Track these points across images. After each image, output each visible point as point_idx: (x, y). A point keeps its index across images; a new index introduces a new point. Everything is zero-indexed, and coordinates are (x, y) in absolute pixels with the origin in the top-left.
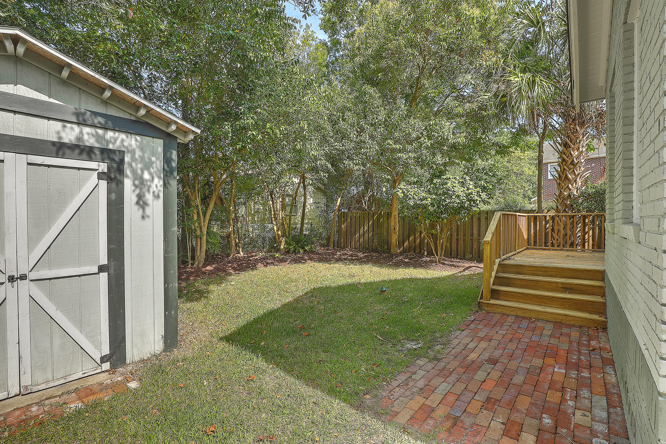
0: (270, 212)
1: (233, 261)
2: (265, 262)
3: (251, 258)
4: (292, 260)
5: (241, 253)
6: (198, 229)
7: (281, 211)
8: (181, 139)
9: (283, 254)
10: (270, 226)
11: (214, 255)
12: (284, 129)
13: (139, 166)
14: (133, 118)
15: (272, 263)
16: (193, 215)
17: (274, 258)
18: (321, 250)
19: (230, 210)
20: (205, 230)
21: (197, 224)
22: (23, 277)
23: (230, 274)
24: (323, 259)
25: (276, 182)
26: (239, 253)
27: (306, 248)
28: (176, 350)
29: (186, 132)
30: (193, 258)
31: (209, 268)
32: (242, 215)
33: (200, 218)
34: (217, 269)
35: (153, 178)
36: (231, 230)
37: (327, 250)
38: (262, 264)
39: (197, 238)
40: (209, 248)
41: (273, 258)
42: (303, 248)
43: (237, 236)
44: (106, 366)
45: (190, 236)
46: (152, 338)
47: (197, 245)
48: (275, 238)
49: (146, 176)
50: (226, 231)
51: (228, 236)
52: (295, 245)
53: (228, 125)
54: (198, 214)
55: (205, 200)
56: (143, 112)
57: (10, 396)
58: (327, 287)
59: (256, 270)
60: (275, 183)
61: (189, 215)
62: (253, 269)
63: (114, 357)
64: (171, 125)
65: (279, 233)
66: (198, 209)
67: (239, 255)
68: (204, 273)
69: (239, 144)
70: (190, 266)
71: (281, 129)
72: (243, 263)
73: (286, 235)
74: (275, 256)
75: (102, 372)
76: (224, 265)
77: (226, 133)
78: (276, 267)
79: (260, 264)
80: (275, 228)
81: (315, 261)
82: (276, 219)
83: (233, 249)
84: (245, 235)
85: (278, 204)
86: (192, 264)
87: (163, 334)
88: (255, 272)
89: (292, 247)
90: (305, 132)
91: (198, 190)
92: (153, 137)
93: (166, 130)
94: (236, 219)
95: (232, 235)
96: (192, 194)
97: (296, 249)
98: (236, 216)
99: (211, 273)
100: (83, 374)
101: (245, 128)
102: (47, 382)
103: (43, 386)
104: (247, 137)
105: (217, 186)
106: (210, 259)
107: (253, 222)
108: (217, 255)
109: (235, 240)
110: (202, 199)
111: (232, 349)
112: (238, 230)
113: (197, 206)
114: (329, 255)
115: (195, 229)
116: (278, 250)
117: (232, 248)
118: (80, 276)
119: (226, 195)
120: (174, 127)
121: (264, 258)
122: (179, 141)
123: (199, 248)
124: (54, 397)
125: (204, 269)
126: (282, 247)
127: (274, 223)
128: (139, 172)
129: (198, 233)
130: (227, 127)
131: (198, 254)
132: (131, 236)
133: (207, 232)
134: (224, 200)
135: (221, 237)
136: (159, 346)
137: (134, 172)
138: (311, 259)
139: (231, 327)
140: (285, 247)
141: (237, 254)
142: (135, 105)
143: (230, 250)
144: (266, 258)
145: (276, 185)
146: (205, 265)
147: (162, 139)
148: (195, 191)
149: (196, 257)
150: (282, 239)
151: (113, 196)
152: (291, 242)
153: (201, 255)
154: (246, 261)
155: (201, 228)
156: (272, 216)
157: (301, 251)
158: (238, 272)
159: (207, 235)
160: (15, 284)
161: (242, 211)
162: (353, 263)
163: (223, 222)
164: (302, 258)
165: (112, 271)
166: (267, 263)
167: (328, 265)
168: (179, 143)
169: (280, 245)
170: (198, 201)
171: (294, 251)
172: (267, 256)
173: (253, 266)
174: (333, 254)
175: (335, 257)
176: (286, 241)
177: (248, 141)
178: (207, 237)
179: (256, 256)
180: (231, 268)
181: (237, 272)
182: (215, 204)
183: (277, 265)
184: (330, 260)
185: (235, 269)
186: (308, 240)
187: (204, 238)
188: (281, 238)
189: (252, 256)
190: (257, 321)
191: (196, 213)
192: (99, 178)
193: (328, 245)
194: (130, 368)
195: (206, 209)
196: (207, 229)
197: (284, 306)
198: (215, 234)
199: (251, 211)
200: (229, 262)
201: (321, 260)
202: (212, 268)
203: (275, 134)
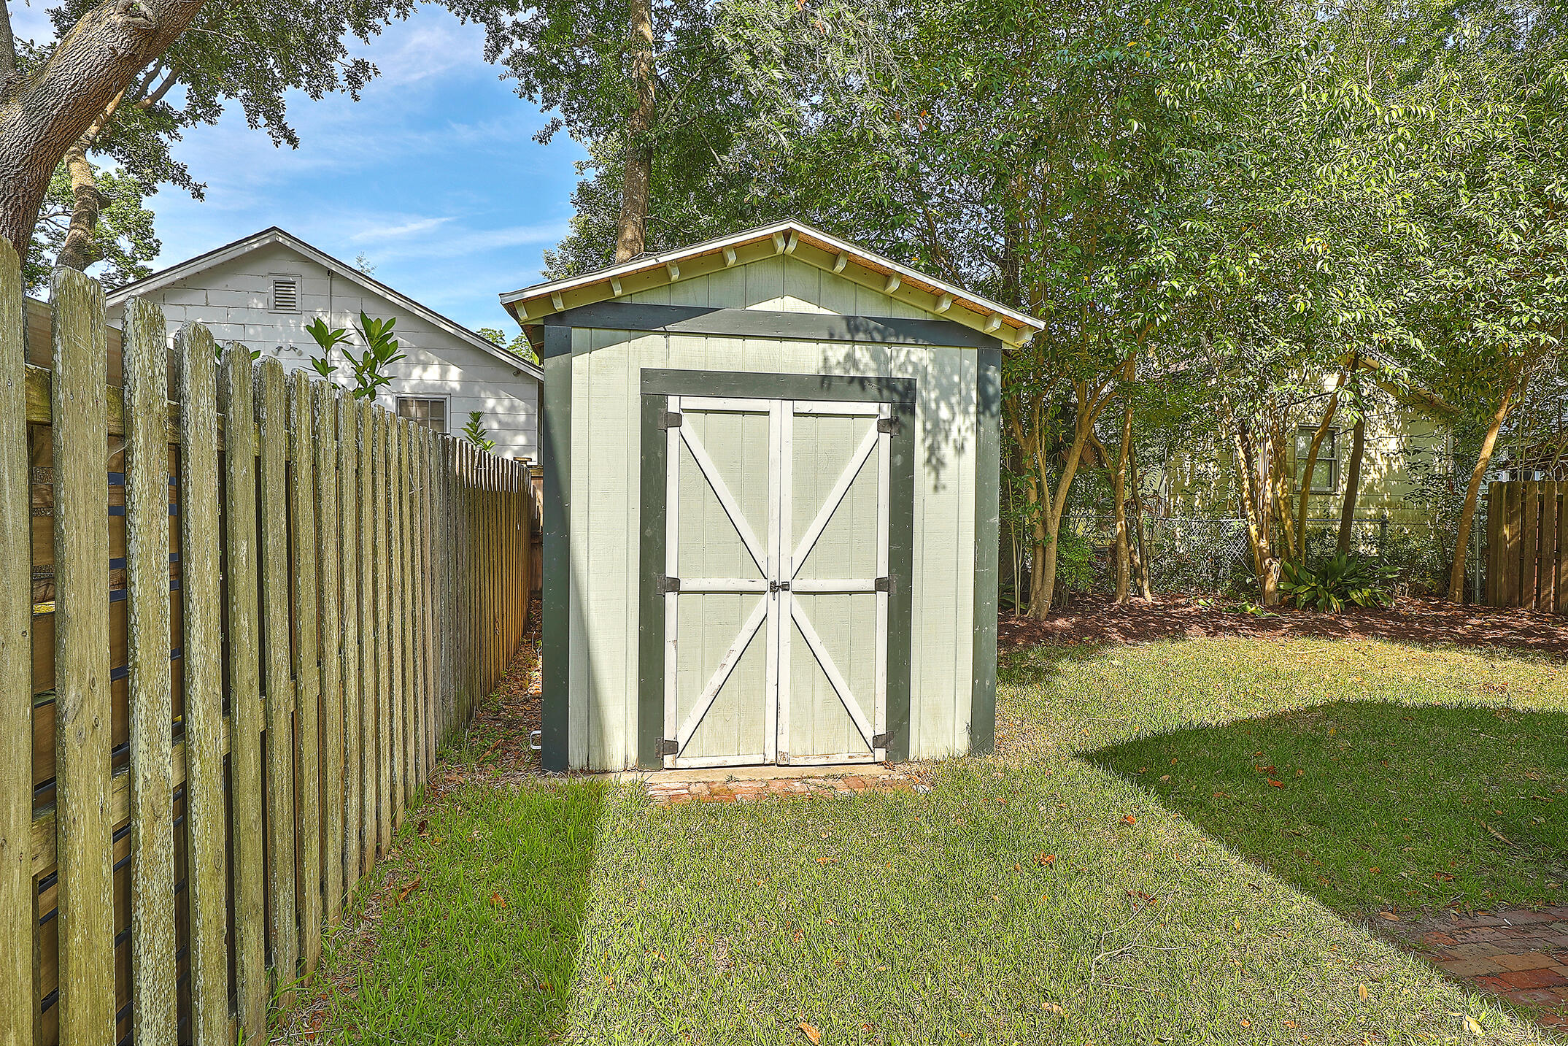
0: (1239, 482)
1: (1124, 614)
2: (1212, 623)
3: (1174, 611)
4: (1297, 626)
5: (1147, 594)
6: (1039, 526)
7: (1269, 481)
8: (1010, 343)
9: (1272, 608)
10: (1237, 524)
11: (1075, 596)
12: (1258, 261)
13: (933, 395)
14: (930, 317)
15: (1232, 627)
16: (1027, 492)
17: (1242, 615)
18: (1411, 607)
19: (1117, 477)
20: (1054, 529)
21: (1036, 515)
22: (785, 586)
23: (1112, 643)
24: (1404, 632)
25: (1257, 393)
26: (1141, 595)
27: (1354, 596)
28: (990, 756)
29: (1018, 328)
30: (1025, 598)
31: (1060, 623)
32: (1155, 491)
33: (1044, 498)
34: (1081, 629)
35: (954, 415)
36: (1119, 530)
37: (1437, 608)
38: (1202, 627)
39: (1035, 547)
40: (1062, 574)
41: (1238, 616)
42: (1344, 595)
43: (1138, 550)
44: (880, 754)
45: (1019, 542)
46: (950, 723)
47: (1034, 564)
48: (1251, 561)
49: (944, 413)
50: (1110, 536)
51: (1114, 550)
52: (1313, 585)
53: (1111, 271)
54: (1039, 486)
55: (1057, 454)
56: (945, 305)
57: (766, 762)
58: (1384, 704)
59: (1184, 640)
60: (1252, 398)
61: (1019, 492)
62: (1174, 639)
63: (892, 742)
64: (992, 321)
65: (1262, 544)
66: (1040, 478)
67: (1141, 600)
68: (1048, 634)
69: (1138, 317)
70: (1018, 613)
71: (1250, 262)
72: (1149, 621)
73: (1288, 551)
74: (1245, 609)
75: (876, 763)
76: (1099, 620)
77: (1105, 295)
78: (1244, 640)
79: (1194, 627)
80: (1253, 529)
81: (1376, 636)
82: (1254, 506)
83: (1126, 582)
84: (1160, 547)
85: (1262, 459)
86: (1023, 612)
87: (969, 721)
88: (1179, 645)
89: (1303, 589)
90: (1320, 263)
91: (1041, 430)
92: (960, 347)
93: (981, 330)
94: (1135, 504)
95: (1123, 545)
96: (1026, 442)
97: (1318, 597)
98: (1134, 495)
99: (1065, 635)
100: (850, 757)
101: (1153, 274)
102: (807, 757)
103: (801, 761)
104: (1156, 296)
105: (1086, 419)
106: (1065, 601)
107: (1189, 509)
108: (1084, 595)
109: (1132, 561)
110: (1049, 452)
111: (1099, 775)
112: (1140, 534)
113: (1038, 470)
114: (1437, 625)
115: (1032, 526)
116: (1255, 593)
117: (1121, 578)
118: (850, 593)
119: (1111, 437)
120: (996, 324)
121: (1210, 615)
122: (1004, 347)
123: (1039, 573)
124: (816, 778)
125: (1047, 625)
126: (1270, 586)
127: (1251, 514)
128: (933, 406)
129: (1039, 535)
130: (1109, 277)
131: (1038, 586)
132: (923, 530)
133: (1060, 535)
134: (1104, 453)
135: (1096, 551)
136: (961, 743)
137: (925, 408)
138: (1364, 630)
139: (1099, 739)
140: (1282, 586)
141: (1135, 596)
142: (934, 294)
143: (1118, 585)
144: (1217, 614)
145: (1255, 403)
146: (1052, 616)
147: (974, 347)
148: (1032, 434)
149: (1033, 594)
150: (1271, 564)
151: (899, 459)
152: (1303, 576)
153: (1044, 594)
154: (1158, 616)
155: (1044, 523)
156: (1245, 494)
157: (1336, 603)
158: (1134, 641)
159: (1058, 542)
160: (777, 594)
161: (1155, 480)
162: (1526, 655)
163: (1101, 508)
164: (1334, 625)
165: (894, 591)
166: (1219, 628)
167: (1418, 652)
168: (1005, 351)
169: (1265, 580)
170: (1040, 456)
171: (1312, 603)
172: (1220, 610)
173: (1175, 631)
174: (1453, 622)
175: (1459, 630)
176: (1284, 569)
177: (1160, 306)
178: (1058, 547)
179: (1188, 605)
180: (1115, 630)
181: (1130, 641)
182: (1082, 461)
183: (1246, 636)
184: (1434, 639)
185: (1127, 634)
186: (1363, 572)
187: (1053, 548)
188: (1267, 561)
189: (1177, 606)
190: (1160, 739)
191: (1034, 486)
192: (880, 430)
193: (1443, 593)
194: (915, 767)
195: (1059, 478)
196: (1061, 526)
197: (1237, 724)
198: (1078, 541)
199: (1184, 478)
200: (1112, 615)
201: (1397, 636)
202: (1067, 624)
203: (1233, 280)
